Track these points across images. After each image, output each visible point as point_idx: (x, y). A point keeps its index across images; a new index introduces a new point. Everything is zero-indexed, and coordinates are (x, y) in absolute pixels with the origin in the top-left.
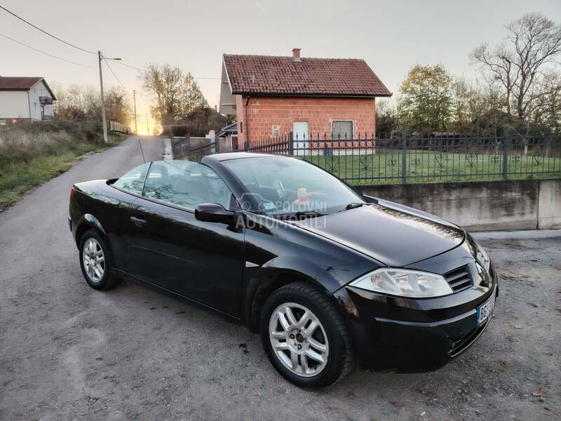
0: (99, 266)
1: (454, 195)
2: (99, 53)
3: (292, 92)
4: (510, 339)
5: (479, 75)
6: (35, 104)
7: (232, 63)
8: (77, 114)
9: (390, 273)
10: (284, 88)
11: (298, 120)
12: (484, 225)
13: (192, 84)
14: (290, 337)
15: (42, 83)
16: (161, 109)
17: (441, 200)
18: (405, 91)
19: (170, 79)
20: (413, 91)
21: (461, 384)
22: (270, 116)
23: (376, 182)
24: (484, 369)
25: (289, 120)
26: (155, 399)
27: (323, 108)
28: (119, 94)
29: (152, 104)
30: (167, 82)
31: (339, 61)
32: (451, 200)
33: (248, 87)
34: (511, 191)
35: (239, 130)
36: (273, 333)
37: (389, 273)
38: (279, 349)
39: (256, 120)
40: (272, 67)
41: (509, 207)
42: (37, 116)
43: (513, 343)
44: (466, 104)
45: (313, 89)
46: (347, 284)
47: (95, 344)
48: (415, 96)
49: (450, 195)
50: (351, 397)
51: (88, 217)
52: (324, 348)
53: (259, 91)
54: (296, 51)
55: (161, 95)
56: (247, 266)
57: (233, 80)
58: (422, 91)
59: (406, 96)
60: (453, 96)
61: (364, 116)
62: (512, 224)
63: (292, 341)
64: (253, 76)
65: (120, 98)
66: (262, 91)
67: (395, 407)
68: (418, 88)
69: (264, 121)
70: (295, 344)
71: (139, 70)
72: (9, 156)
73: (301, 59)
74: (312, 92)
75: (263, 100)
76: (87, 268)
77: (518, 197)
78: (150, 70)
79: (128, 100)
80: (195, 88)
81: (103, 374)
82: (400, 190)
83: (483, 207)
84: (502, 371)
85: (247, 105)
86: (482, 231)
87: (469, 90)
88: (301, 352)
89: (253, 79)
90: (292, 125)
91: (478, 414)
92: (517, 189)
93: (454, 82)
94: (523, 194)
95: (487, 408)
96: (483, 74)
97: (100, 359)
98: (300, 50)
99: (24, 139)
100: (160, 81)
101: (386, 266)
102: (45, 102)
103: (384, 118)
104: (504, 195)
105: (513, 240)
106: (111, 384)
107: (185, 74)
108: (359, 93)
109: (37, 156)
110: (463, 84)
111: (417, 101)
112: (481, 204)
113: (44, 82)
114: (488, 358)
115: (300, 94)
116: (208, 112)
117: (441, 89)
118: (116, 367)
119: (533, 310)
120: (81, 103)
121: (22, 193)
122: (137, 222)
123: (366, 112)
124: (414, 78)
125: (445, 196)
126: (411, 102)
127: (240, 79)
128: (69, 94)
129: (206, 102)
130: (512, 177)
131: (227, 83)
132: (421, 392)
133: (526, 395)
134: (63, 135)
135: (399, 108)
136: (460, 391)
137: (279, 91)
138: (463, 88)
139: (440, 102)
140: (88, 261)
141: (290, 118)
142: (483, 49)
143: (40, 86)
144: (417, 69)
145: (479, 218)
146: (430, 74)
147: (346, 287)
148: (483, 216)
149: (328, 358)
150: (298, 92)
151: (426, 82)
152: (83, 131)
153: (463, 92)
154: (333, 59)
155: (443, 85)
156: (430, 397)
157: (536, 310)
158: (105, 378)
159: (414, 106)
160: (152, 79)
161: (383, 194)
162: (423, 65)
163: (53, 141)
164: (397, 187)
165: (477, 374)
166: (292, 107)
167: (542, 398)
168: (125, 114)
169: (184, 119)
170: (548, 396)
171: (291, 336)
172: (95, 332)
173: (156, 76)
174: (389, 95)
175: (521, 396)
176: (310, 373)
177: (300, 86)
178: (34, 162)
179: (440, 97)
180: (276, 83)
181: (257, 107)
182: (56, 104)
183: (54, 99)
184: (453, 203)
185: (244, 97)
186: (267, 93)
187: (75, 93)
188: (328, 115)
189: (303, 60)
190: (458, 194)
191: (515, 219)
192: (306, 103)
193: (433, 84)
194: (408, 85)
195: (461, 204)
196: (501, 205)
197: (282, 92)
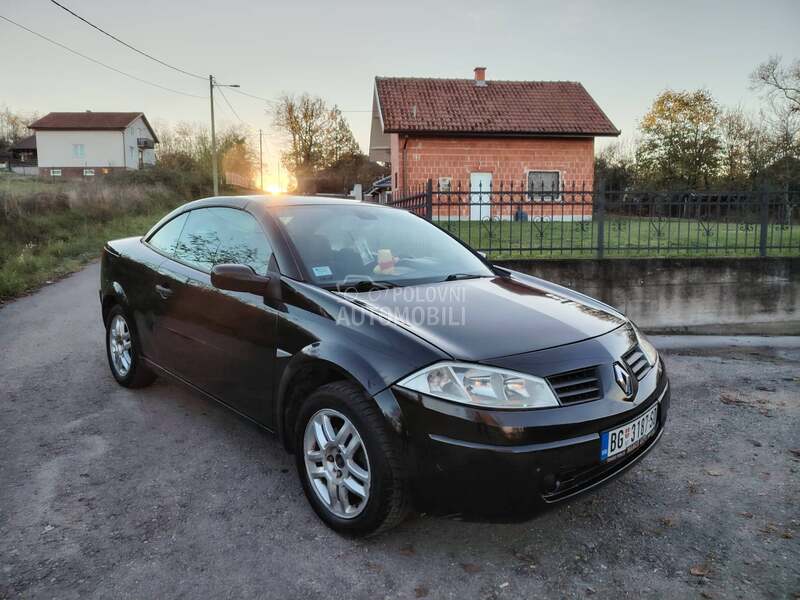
0: (126, 353)
1: (678, 278)
2: (211, 78)
3: (470, 129)
4: (692, 490)
5: (765, 105)
6: (132, 148)
7: (386, 89)
8: (184, 161)
9: (456, 370)
10: (459, 124)
11: (477, 170)
12: (726, 325)
13: (338, 120)
14: (328, 459)
15: (141, 120)
16: (296, 154)
17: (657, 285)
18: (648, 129)
19: (309, 115)
20: (659, 130)
21: (583, 548)
22: (438, 164)
23: (556, 255)
24: (630, 529)
25: (464, 170)
26: (133, 532)
27: (516, 152)
28: (241, 134)
29: (283, 149)
30: (305, 116)
31: (542, 84)
32: (674, 285)
33: (406, 123)
34: (773, 275)
35: (393, 184)
36: (309, 453)
37: (454, 368)
38: (316, 476)
39: (417, 170)
40: (444, 94)
41: (768, 299)
42: (133, 164)
43: (696, 496)
44: (743, 149)
45: (501, 125)
46: (395, 383)
47: (88, 456)
48: (662, 136)
49: (672, 278)
50: (407, 552)
51: (117, 286)
52: (365, 476)
53: (422, 128)
54: (480, 71)
55: (297, 136)
56: (278, 355)
57: (387, 113)
58: (673, 130)
59: (648, 136)
60: (722, 137)
61: (577, 165)
62: (773, 325)
63: (330, 466)
64: (415, 107)
65: (243, 141)
66: (426, 128)
67: (466, 571)
68: (668, 125)
69: (429, 170)
70: (334, 470)
71: (268, 102)
72: (83, 215)
73: (487, 83)
74: (499, 129)
75: (429, 142)
76: (113, 355)
77: (783, 284)
78: (284, 102)
79: (252, 143)
80: (342, 126)
81: (79, 495)
82: (593, 269)
83: (725, 298)
84: (658, 535)
85: (405, 148)
86: (723, 334)
87: (747, 128)
88: (340, 482)
89: (415, 110)
90: (469, 176)
91: (589, 593)
92: (783, 272)
93: (724, 116)
94: (791, 280)
95: (609, 585)
96: (772, 103)
97: (86, 475)
98: (484, 69)
99: (106, 193)
100: (297, 117)
101: (452, 359)
102: (145, 146)
103: (616, 170)
104: (760, 280)
105: (767, 348)
106: (83, 509)
107: (329, 107)
108: (570, 130)
109: (121, 215)
110: (738, 118)
111: (666, 144)
112: (722, 291)
113: (144, 118)
114: (643, 515)
115: (482, 132)
116: (359, 159)
117: (703, 127)
118: (102, 487)
119: (752, 450)
120: (191, 146)
121: (85, 262)
122: (163, 292)
123: (580, 159)
124: (662, 110)
125: (664, 279)
126: (656, 146)
127: (397, 112)
128: (177, 136)
129: (358, 147)
130: (774, 253)
131: (378, 118)
132: (515, 553)
133: (680, 572)
134: (160, 189)
135: (639, 155)
136: (577, 558)
137: (451, 128)
138: (739, 125)
139: (702, 147)
140: (116, 348)
141: (466, 166)
142: (773, 65)
143: (137, 124)
144: (668, 97)
145: (719, 314)
146: (687, 104)
147: (394, 386)
148: (725, 310)
149: (370, 489)
150: (479, 129)
151: (680, 116)
152: (186, 184)
153: (738, 131)
154: (533, 83)
155: (707, 119)
156: (524, 563)
157: (757, 450)
158: (80, 500)
159: (661, 152)
160: (285, 114)
161: (566, 273)
162: (677, 91)
163: (146, 197)
164: (588, 262)
165: (616, 535)
166: (469, 152)
167: (705, 579)
168: (249, 163)
169: (327, 168)
170: (717, 577)
171: (330, 459)
172: (98, 440)
173: (291, 109)
174: (616, 134)
175: (671, 573)
176: (350, 512)
177: (481, 121)
178: (114, 222)
179: (702, 137)
180: (447, 117)
181: (418, 152)
182: (159, 148)
183: (156, 141)
184: (677, 290)
185: (400, 137)
186: (433, 131)
187: (185, 133)
188: (522, 163)
189: (490, 83)
190: (686, 276)
191: (779, 317)
192: (490, 146)
193: (691, 119)
194: (652, 119)
195: (688, 292)
196: (754, 295)
197: (456, 129)
